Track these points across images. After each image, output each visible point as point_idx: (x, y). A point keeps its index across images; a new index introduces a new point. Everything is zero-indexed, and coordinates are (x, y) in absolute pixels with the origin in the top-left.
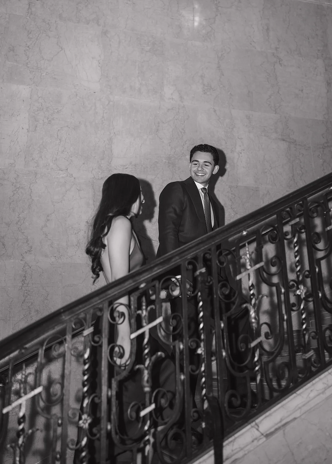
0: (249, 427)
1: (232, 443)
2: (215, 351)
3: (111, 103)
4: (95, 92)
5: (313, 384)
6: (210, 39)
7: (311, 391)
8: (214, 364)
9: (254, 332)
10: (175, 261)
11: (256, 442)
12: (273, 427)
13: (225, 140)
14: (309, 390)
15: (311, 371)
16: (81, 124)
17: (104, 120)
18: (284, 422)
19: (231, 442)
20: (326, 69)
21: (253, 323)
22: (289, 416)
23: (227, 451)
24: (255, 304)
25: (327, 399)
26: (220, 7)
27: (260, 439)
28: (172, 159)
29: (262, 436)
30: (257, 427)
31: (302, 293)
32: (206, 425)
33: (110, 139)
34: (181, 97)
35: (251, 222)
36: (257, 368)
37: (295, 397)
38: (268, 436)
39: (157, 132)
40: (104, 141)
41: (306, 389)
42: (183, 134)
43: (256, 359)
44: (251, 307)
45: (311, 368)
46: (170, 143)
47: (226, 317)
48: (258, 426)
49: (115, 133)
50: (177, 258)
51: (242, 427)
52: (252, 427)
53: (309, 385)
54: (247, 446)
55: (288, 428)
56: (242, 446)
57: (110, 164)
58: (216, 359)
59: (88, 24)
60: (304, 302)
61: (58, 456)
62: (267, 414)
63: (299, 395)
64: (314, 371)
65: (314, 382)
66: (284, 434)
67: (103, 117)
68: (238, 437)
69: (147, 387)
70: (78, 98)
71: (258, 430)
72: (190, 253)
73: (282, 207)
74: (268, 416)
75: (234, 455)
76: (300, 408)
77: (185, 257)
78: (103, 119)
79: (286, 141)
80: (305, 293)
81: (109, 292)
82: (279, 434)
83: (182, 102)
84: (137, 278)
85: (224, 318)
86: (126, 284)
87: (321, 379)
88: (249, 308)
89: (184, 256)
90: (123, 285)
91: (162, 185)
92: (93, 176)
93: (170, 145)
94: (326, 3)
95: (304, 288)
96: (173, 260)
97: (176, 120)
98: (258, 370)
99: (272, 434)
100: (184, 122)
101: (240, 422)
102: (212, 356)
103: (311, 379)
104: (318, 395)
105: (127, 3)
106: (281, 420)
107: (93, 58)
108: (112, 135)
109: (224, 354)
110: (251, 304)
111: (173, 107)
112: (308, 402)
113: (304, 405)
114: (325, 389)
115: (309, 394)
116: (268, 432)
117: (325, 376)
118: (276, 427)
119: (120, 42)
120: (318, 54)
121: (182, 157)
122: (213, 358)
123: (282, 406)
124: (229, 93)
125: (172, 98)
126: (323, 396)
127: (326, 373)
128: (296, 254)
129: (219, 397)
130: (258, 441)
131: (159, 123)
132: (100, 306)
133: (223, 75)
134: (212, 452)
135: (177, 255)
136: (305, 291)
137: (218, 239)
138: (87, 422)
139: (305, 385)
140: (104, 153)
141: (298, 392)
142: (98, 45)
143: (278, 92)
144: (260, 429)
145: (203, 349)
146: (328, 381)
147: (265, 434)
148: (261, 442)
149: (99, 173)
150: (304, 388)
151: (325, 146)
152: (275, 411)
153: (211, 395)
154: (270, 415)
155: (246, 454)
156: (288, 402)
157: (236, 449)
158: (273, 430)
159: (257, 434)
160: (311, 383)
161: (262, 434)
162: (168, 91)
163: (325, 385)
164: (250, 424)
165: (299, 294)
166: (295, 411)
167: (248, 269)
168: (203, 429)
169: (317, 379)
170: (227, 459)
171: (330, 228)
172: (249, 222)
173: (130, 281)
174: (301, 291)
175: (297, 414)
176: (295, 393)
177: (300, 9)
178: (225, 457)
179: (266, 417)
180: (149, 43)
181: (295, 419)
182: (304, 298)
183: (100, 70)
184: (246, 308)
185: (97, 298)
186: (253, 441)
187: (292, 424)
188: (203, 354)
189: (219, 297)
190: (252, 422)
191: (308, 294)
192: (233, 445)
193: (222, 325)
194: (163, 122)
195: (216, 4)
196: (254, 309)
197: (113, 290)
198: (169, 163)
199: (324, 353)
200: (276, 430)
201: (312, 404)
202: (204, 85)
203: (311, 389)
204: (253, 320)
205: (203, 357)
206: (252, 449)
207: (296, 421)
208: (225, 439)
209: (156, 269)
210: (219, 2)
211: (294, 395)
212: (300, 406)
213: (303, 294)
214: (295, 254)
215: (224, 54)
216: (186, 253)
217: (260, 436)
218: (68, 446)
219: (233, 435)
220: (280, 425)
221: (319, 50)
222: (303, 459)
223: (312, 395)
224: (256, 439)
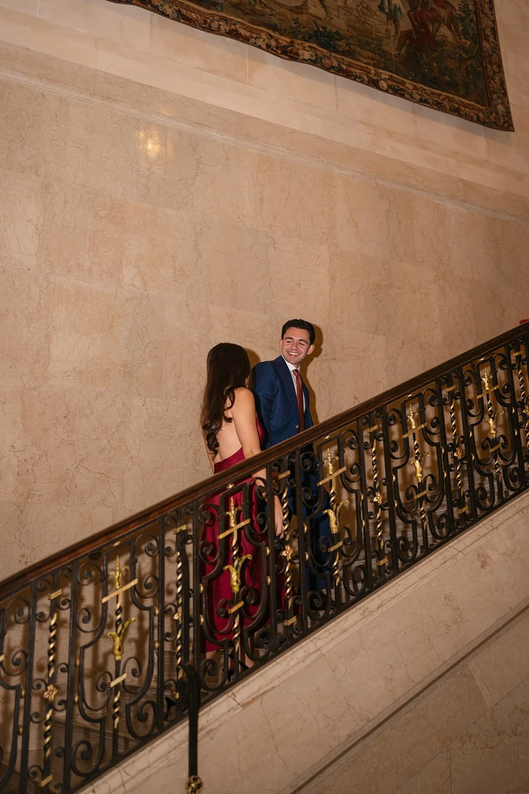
0: (226, 696)
1: (207, 714)
2: (193, 617)
3: (51, 286)
4: (29, 270)
5: (294, 652)
6: (186, 206)
7: (292, 659)
8: (191, 630)
9: (236, 596)
10: (154, 517)
11: (232, 712)
12: (250, 696)
13: (199, 345)
14: (289, 659)
15: (292, 639)
16: (9, 312)
17: (41, 308)
18: (261, 691)
19: (206, 712)
20: (330, 258)
21: (234, 586)
22: (267, 685)
23: (202, 721)
24: (237, 566)
25: (307, 667)
26: (202, 163)
27: (237, 708)
28: (130, 366)
29: (239, 706)
30: (233, 697)
31: (288, 555)
32: (179, 695)
33: (48, 336)
34: (145, 284)
35: (238, 475)
36: (236, 635)
37: (274, 666)
38: (244, 705)
39: (111, 329)
40: (40, 338)
41: (287, 657)
42: (145, 333)
43: (236, 626)
44: (234, 569)
45: (292, 635)
46: (127, 345)
47: (207, 580)
48: (235, 696)
49: (54, 327)
50: (156, 513)
51: (218, 697)
52: (229, 697)
53: (290, 653)
54: (221, 717)
55: (266, 697)
56: (217, 717)
57: (47, 368)
58: (194, 626)
59: (23, 172)
60: (289, 564)
61: (21, 730)
62: (245, 683)
63: (278, 663)
64: (296, 638)
65: (295, 649)
66: (261, 703)
67: (40, 305)
68: (214, 707)
69: (119, 655)
70: (6, 275)
71: (234, 700)
72: (171, 508)
73: (272, 458)
74: (245, 686)
75: (209, 725)
76: (279, 677)
77: (166, 512)
78: (39, 307)
79: (275, 350)
80: (292, 555)
81: (80, 550)
82: (256, 704)
83: (146, 290)
84: (112, 535)
85: (204, 581)
86: (99, 542)
87: (302, 647)
88: (231, 570)
89: (164, 512)
90: (96, 543)
91: (114, 401)
92: (23, 385)
93: (127, 347)
94: (336, 171)
95: (290, 549)
96: (151, 516)
97: (137, 314)
98: (237, 638)
99: (249, 703)
100: (147, 318)
101: (216, 692)
102: (190, 622)
103: (292, 647)
104: (298, 663)
105: (78, 147)
106: (259, 689)
107: (28, 221)
108: (50, 329)
109: (202, 620)
110: (233, 566)
111: (134, 297)
112: (288, 670)
113: (283, 674)
114: (306, 657)
115: (289, 662)
116: (245, 702)
117: (307, 644)
118: (254, 696)
119: (66, 202)
120: (322, 238)
121: (141, 364)
122: (191, 624)
123: (260, 675)
124: (207, 282)
125: (133, 283)
126: (303, 665)
127: (308, 641)
128: (285, 511)
129: (194, 665)
130: (235, 711)
131: (113, 317)
132: (70, 566)
133: (201, 257)
134: (187, 722)
135: (156, 510)
136: (291, 553)
137: (201, 493)
138: (52, 694)
139: (286, 653)
140: (39, 354)
141: (278, 661)
142: (36, 203)
143: (270, 285)
144: (237, 699)
145: (180, 615)
146: (309, 649)
147: (241, 704)
148: (237, 712)
149: (32, 381)
150: (285, 656)
151: (323, 360)
152: (253, 680)
153: (187, 664)
154: (248, 684)
155: (221, 725)
156: (267, 671)
157: (211, 719)
158: (250, 699)
159: (234, 703)
160: (292, 651)
161: (239, 704)
162: (128, 274)
163: (306, 653)
164: (226, 693)
165: (285, 555)
166: (273, 680)
167: (232, 527)
168: (176, 700)
169: (298, 647)
170: (202, 730)
171: (323, 483)
172: (235, 474)
173: (104, 539)
174: (288, 552)
175: (275, 684)
176: (275, 661)
177: (304, 176)
178: (200, 726)
179: (243, 686)
180: (106, 206)
181: (274, 688)
182: (290, 560)
183: (37, 238)
184: (228, 570)
185: (66, 558)
186: (229, 711)
187: (270, 693)
188: (180, 619)
189: (200, 558)
190: (229, 692)
191: (294, 555)
192: (208, 715)
193: (202, 589)
194: (120, 316)
195: (197, 159)
196: (237, 571)
197: (84, 548)
198: (124, 371)
199: (307, 619)
200: (254, 699)
201: (292, 673)
202: (175, 269)
203: (292, 657)
204: (235, 584)
205: (180, 623)
206: (228, 719)
207: (274, 691)
208: (201, 709)
209: (132, 525)
210: (201, 157)
211: (274, 663)
212: (278, 675)
213: (290, 555)
214: (283, 511)
215: (203, 228)
216: (166, 508)
217: (236, 706)
218: (31, 720)
219: (209, 705)
220: (257, 694)
221: (324, 233)
222: (279, 729)
223: (292, 663)
224: (233, 709)
